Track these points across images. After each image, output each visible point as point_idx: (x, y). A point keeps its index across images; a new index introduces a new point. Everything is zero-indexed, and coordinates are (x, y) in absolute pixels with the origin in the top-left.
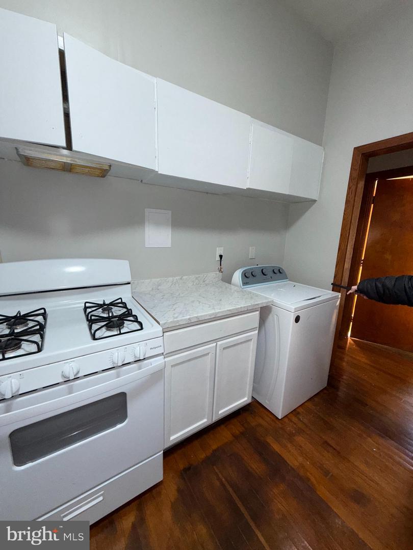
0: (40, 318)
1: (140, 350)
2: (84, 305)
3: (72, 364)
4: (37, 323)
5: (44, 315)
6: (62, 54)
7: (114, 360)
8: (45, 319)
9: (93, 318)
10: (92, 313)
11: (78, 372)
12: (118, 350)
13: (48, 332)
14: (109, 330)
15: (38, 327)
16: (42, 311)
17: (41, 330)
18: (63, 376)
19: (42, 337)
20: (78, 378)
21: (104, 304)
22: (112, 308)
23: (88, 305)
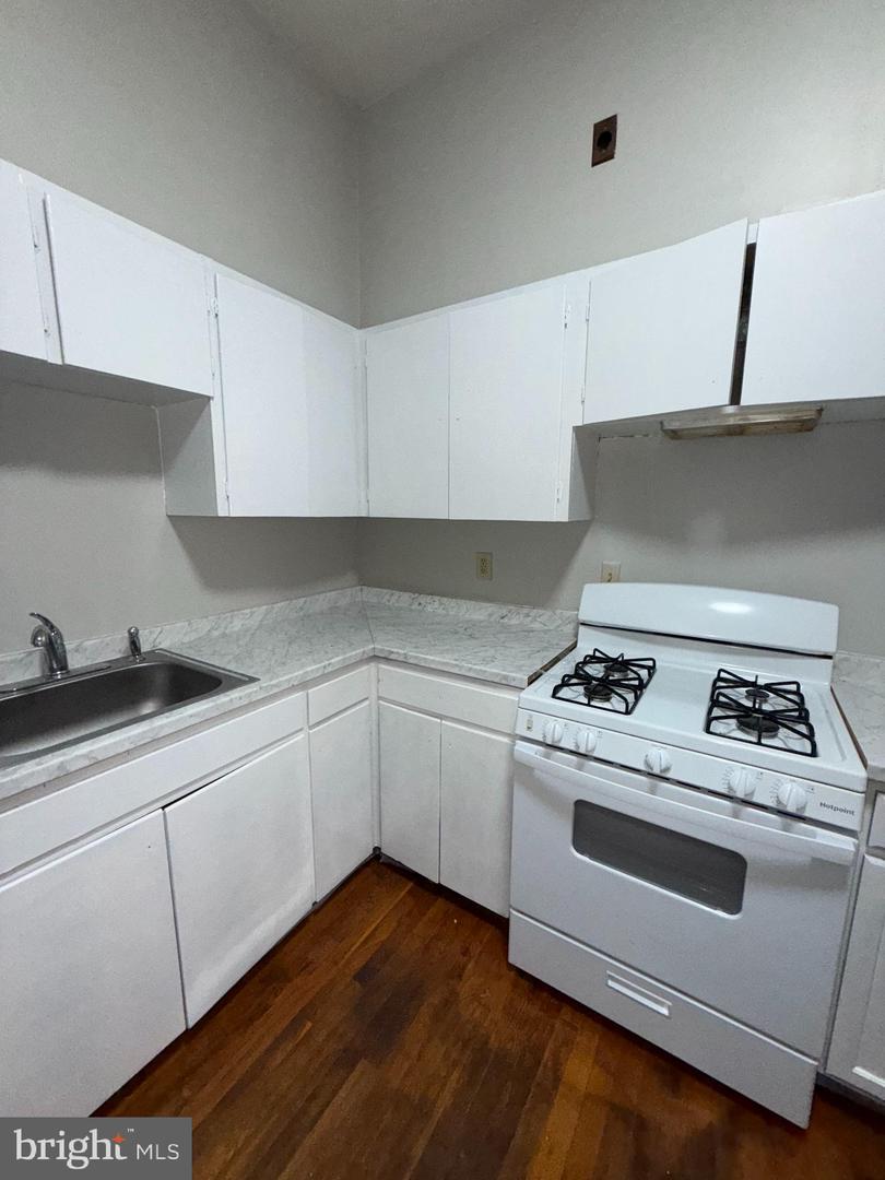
0: (644, 673)
1: (792, 793)
2: (716, 673)
3: (662, 751)
4: (636, 676)
5: (651, 670)
6: (751, 251)
7: (732, 784)
8: (651, 676)
9: (722, 699)
10: (722, 690)
11: (667, 769)
12: (743, 768)
13: (648, 696)
14: (743, 730)
15: (636, 683)
16: (650, 663)
17: (639, 689)
18: (647, 763)
19: (637, 698)
20: (667, 779)
21: (754, 684)
22: (768, 696)
23: (723, 675)
